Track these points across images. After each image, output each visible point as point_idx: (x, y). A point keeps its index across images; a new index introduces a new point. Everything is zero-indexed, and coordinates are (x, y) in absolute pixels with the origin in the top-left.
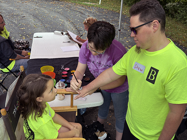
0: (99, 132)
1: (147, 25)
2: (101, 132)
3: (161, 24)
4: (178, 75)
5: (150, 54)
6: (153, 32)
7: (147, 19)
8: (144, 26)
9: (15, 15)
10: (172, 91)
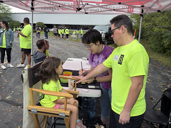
0: (98, 124)
1: (118, 29)
2: (99, 125)
3: (127, 28)
4: (134, 56)
5: (122, 47)
6: (122, 33)
7: (118, 25)
8: (117, 30)
9: (61, 53)
10: (130, 67)
